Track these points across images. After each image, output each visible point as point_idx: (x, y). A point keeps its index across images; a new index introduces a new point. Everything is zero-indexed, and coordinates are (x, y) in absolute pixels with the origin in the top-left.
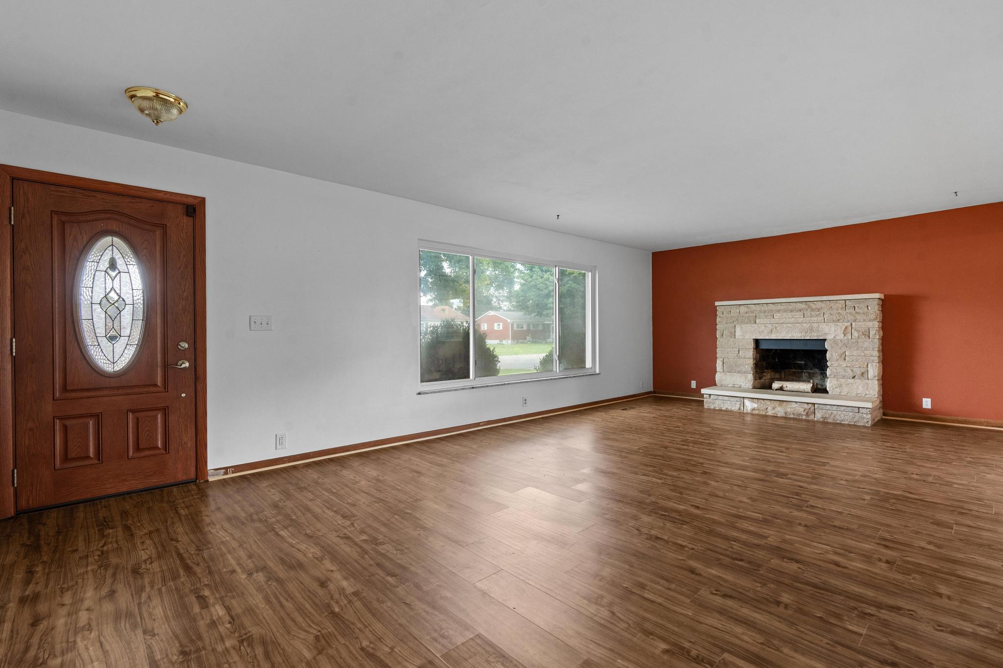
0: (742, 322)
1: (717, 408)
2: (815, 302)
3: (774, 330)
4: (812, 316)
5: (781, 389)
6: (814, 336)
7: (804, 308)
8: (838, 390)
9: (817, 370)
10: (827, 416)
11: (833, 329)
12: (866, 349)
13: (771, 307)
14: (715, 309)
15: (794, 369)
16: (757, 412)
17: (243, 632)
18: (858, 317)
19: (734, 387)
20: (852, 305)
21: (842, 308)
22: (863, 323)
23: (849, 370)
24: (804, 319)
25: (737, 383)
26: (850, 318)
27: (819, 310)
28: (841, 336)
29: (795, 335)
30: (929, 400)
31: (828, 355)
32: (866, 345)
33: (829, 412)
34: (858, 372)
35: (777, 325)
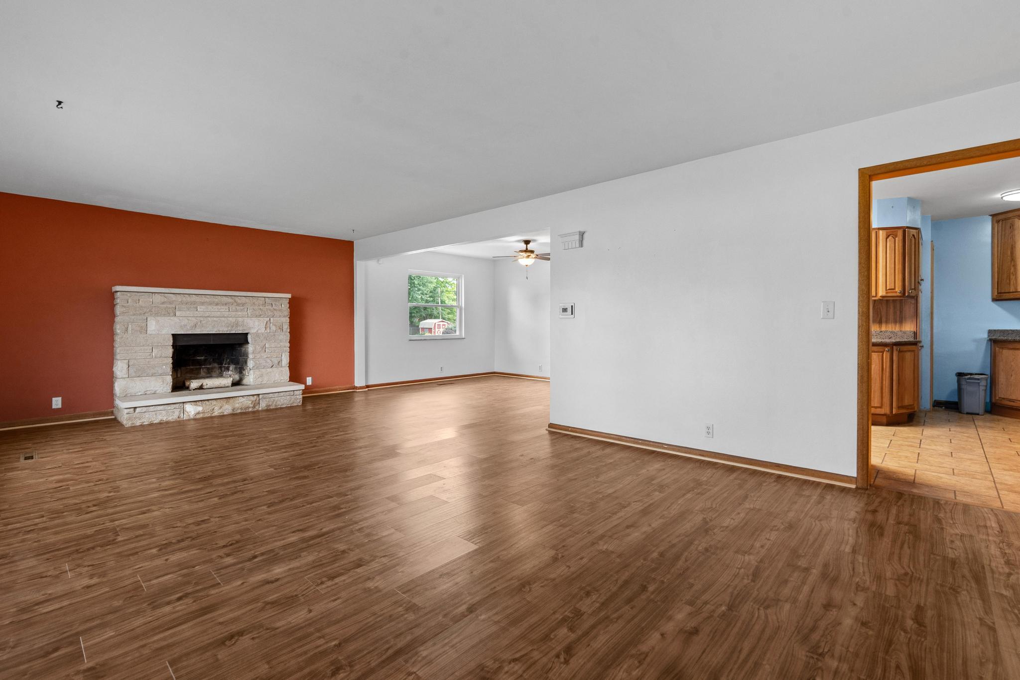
0: (157, 314)
1: (147, 423)
2: (239, 297)
3: (199, 323)
4: (237, 311)
5: (201, 388)
6: (240, 330)
7: (230, 302)
8: (260, 380)
9: (216, 365)
10: (270, 403)
11: (257, 323)
12: (281, 341)
13: (194, 298)
14: (112, 296)
15: (192, 366)
16: (201, 416)
17: (811, 661)
18: (276, 313)
19: (146, 394)
20: (271, 303)
21: (263, 305)
22: (279, 319)
23: (269, 361)
24: (230, 313)
25: (152, 389)
26: (270, 313)
27: (243, 305)
28: (263, 330)
29: (221, 329)
30: (310, 378)
31: (250, 348)
32: (281, 337)
33: (272, 399)
34: (276, 361)
35: (202, 319)
